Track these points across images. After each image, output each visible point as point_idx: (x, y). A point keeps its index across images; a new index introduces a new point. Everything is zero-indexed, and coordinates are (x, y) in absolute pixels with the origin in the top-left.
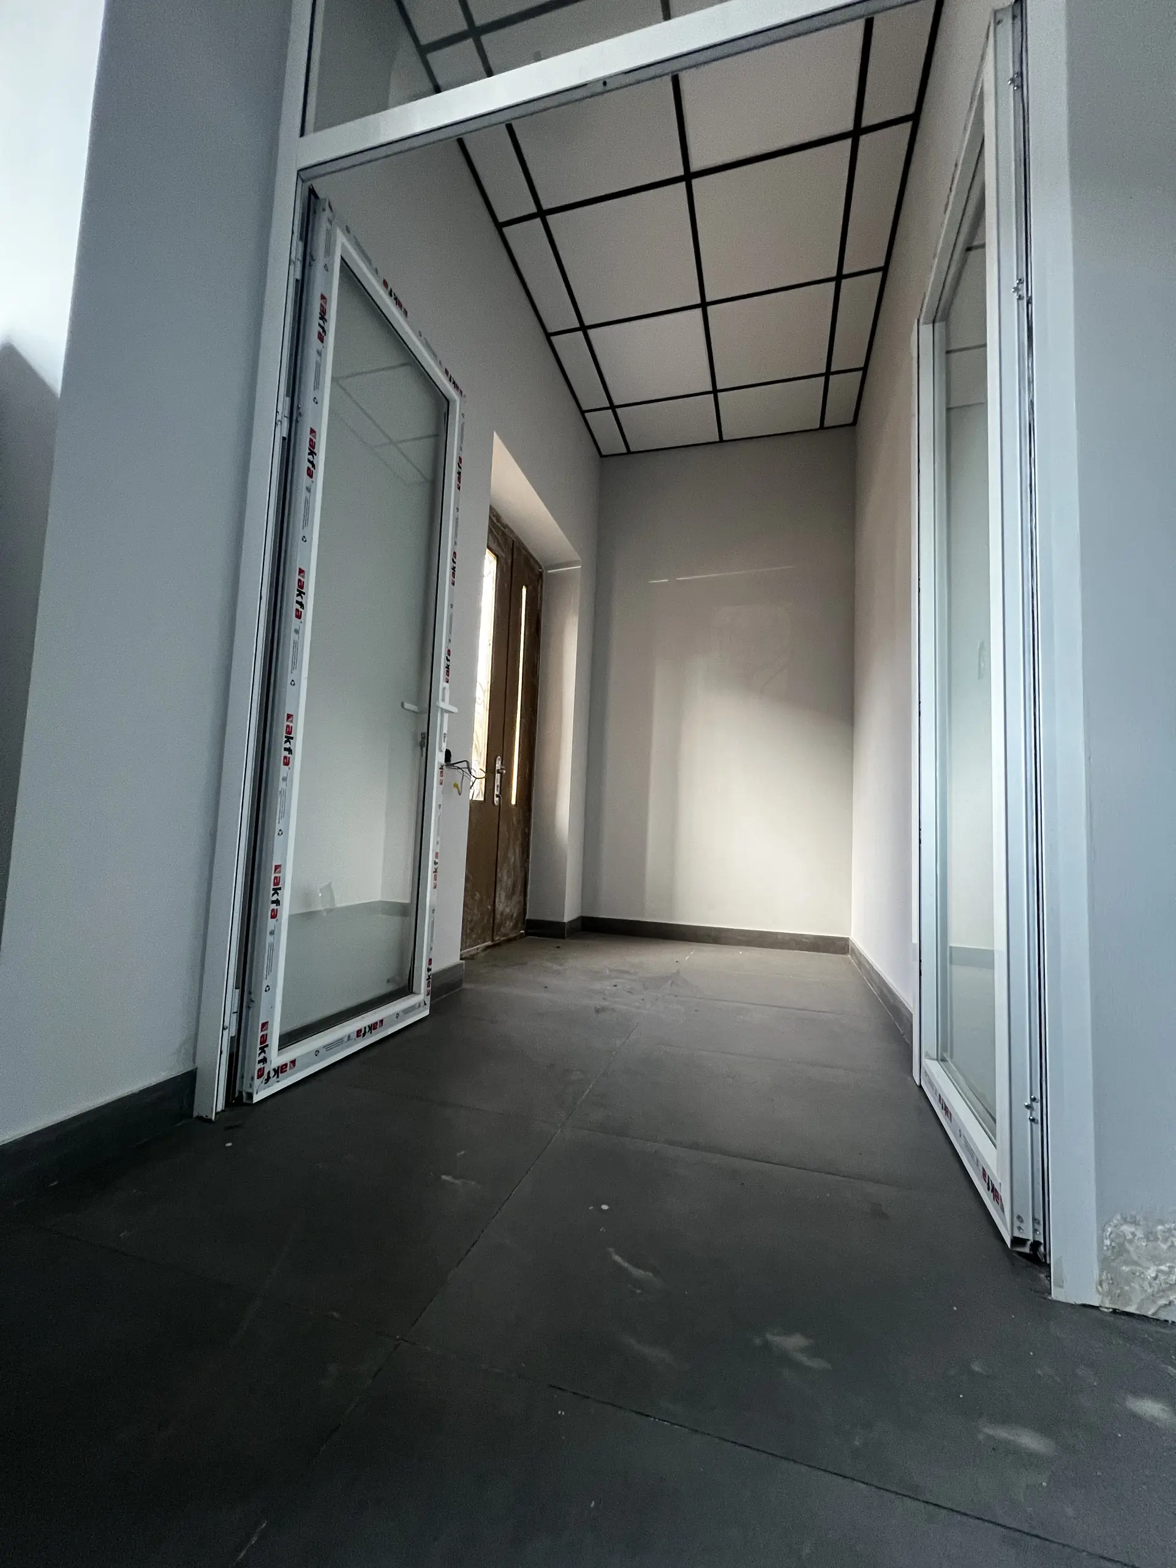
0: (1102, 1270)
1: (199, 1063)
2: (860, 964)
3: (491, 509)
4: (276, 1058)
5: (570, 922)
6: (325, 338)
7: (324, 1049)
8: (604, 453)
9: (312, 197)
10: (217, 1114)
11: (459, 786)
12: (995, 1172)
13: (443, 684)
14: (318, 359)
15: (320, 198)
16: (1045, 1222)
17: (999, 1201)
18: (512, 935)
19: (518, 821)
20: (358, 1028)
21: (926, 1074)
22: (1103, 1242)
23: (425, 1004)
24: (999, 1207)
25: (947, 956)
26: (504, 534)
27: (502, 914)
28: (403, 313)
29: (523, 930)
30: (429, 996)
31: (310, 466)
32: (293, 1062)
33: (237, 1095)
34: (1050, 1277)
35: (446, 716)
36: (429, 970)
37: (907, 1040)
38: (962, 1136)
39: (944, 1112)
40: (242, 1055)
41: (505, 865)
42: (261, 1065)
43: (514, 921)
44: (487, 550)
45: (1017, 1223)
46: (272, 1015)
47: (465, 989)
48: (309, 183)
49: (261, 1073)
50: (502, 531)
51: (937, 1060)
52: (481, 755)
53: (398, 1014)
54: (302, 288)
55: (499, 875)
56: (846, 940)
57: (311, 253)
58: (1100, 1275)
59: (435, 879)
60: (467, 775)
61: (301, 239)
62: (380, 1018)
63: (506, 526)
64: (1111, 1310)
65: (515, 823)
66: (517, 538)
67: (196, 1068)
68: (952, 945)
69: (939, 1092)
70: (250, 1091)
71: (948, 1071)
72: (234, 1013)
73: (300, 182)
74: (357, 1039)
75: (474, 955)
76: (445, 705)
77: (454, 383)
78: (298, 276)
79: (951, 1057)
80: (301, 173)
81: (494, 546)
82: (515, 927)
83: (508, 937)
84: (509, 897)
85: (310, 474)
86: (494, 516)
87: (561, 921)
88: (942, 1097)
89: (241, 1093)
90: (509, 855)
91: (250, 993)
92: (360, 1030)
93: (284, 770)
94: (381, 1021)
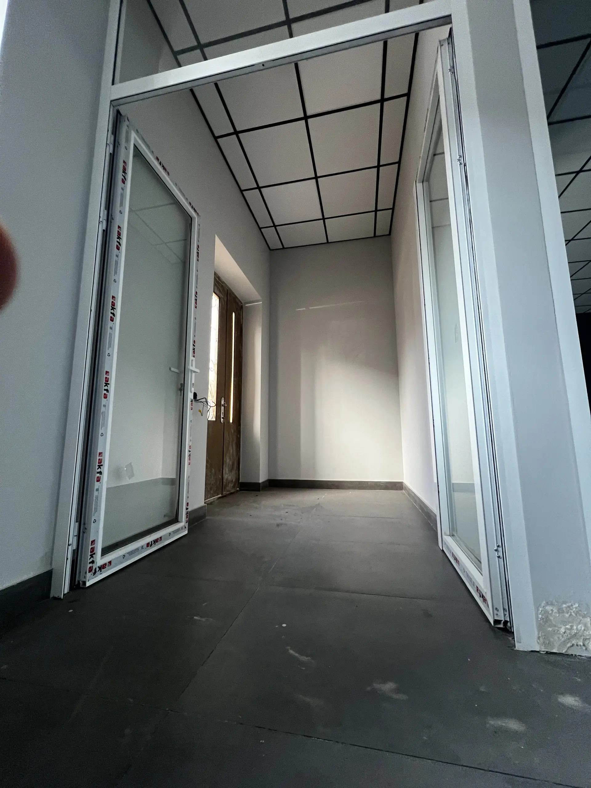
0: (539, 631)
1: (54, 566)
2: (409, 494)
3: (215, 274)
4: (100, 561)
5: (263, 482)
6: (125, 182)
7: (128, 554)
8: (271, 248)
9: (119, 115)
10: (64, 595)
11: (201, 411)
12: (483, 587)
13: (191, 358)
14: (122, 191)
15: (123, 115)
16: (508, 610)
17: (486, 602)
18: (232, 491)
19: (234, 432)
20: (148, 542)
21: (445, 544)
22: (538, 617)
23: (185, 528)
24: (486, 605)
25: (451, 488)
26: (222, 286)
27: (227, 480)
28: (167, 174)
29: (238, 488)
30: (187, 523)
31: (118, 244)
32: (110, 562)
33: (76, 583)
34: (514, 638)
35: (194, 374)
36: (187, 509)
37: (434, 529)
38: (465, 572)
39: (455, 561)
40: (80, 559)
41: (228, 454)
42: (91, 565)
43: (233, 484)
44: (214, 294)
45: (496, 612)
46: (97, 537)
47: (207, 519)
48: (116, 108)
49: (91, 569)
50: (222, 285)
51: (450, 536)
52: (213, 397)
53: (170, 533)
54: (113, 157)
55: (225, 459)
56: (401, 483)
57: (118, 141)
58: (538, 634)
59: (190, 460)
60: (206, 405)
61: (112, 134)
62: (160, 536)
63: (223, 282)
64: (545, 652)
65: (233, 432)
66: (229, 288)
67: (52, 569)
68: (453, 482)
69: (452, 551)
70: (84, 580)
71: (456, 541)
72: (75, 536)
73: (112, 106)
74: (147, 548)
75: (212, 502)
76: (193, 368)
77: (194, 209)
78: (111, 152)
79: (457, 534)
80: (112, 102)
81: (218, 292)
82: (234, 487)
83: (230, 492)
84: (231, 471)
85: (118, 248)
86: (217, 277)
87: (257, 482)
88: (454, 553)
89: (79, 581)
90: (230, 448)
91: (84, 524)
92: (149, 543)
93: (104, 401)
94: (161, 538)
